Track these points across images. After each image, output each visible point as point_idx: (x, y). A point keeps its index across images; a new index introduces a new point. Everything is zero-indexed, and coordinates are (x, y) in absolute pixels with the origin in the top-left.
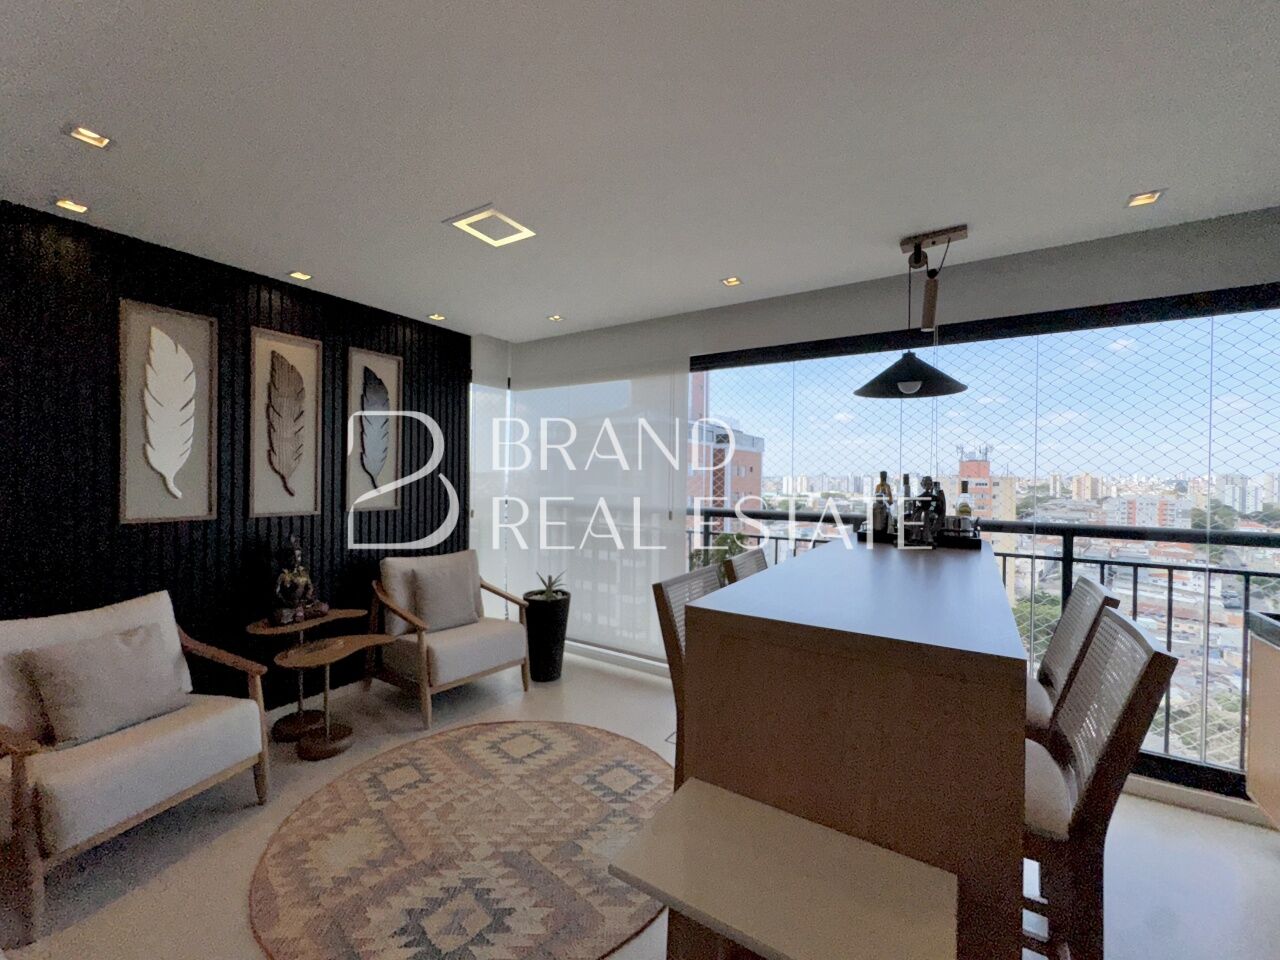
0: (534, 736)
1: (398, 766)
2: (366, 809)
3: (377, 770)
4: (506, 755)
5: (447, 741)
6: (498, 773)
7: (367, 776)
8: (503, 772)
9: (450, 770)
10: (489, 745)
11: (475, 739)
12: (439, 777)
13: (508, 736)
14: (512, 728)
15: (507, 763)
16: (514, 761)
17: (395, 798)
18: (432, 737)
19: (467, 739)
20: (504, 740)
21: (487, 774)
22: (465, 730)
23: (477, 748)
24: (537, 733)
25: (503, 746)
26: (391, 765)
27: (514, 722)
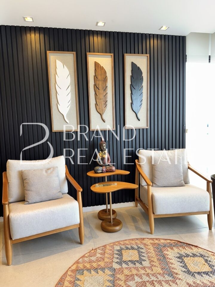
0: (206, 261)
1: (133, 248)
2: (111, 265)
3: (123, 247)
4: (185, 266)
5: (159, 244)
6: (177, 276)
7: (118, 248)
8: (180, 277)
9: (153, 262)
10: (178, 255)
11: (172, 249)
12: (146, 264)
13: (191, 255)
14: (195, 250)
15: (184, 272)
16: (189, 272)
17: (124, 265)
18: (152, 239)
19: (168, 247)
20: (187, 256)
21: (171, 274)
22: (169, 241)
23: (171, 254)
24: (209, 259)
25: (186, 259)
26: (129, 247)
27: (197, 247)
